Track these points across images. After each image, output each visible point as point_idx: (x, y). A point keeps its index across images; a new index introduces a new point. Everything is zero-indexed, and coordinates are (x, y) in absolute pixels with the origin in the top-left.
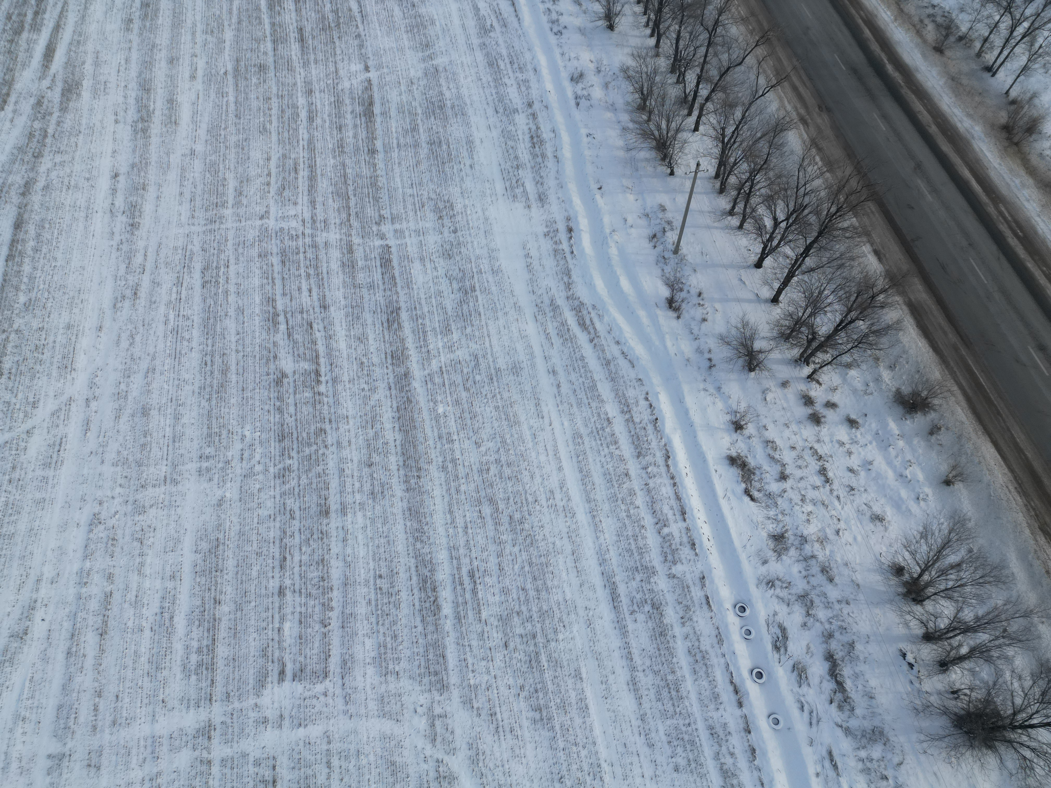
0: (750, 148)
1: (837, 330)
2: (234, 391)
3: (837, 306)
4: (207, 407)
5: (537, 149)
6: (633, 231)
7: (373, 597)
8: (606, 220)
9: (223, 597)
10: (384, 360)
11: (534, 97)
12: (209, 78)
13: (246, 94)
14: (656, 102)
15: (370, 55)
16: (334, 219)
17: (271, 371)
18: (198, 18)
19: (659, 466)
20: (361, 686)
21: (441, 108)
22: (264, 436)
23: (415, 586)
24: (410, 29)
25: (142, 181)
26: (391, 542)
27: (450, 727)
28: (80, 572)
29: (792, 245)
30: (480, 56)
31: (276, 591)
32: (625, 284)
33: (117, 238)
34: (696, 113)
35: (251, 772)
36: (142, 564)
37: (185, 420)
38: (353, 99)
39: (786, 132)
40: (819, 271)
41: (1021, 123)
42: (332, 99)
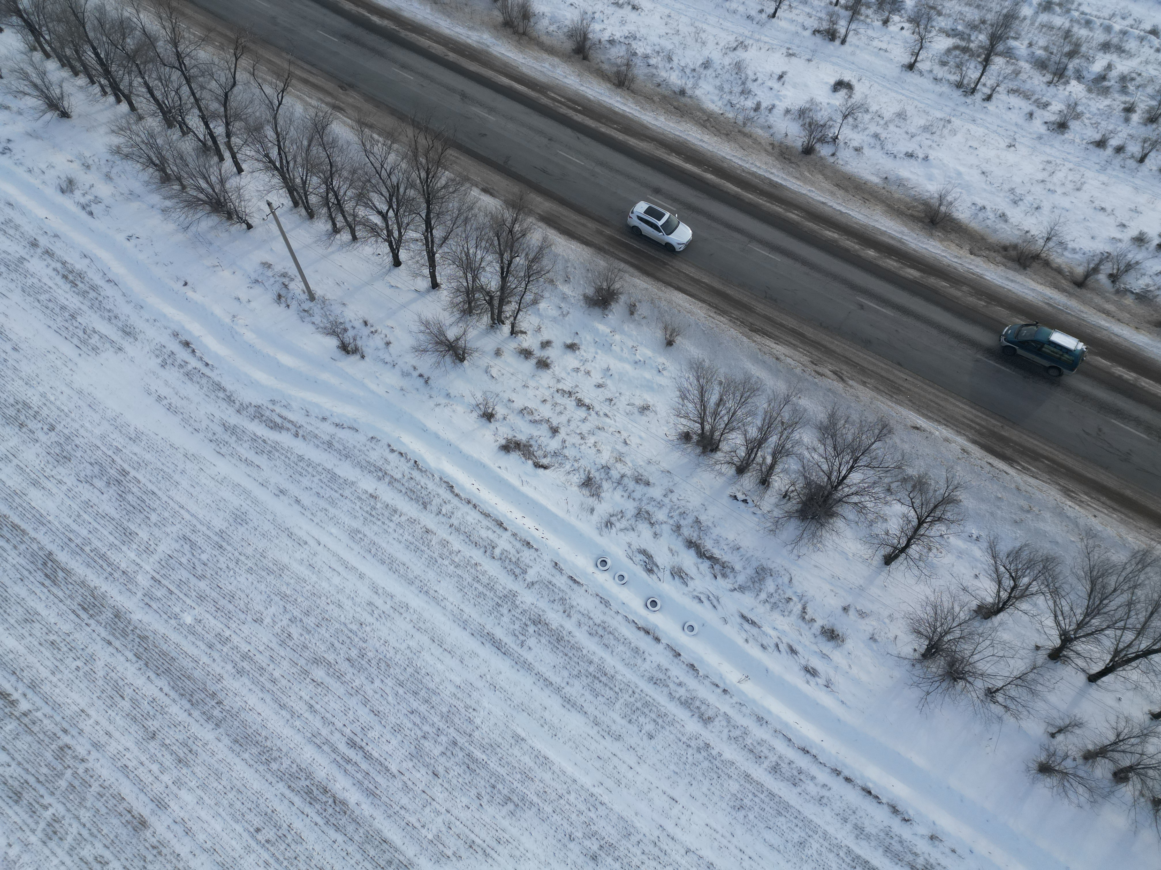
0: (307, 160)
1: (504, 277)
3: (489, 258)
14: (176, 165)
29: (411, 226)
34: (227, 155)
39: (329, 128)
40: (452, 235)
41: (515, 14)
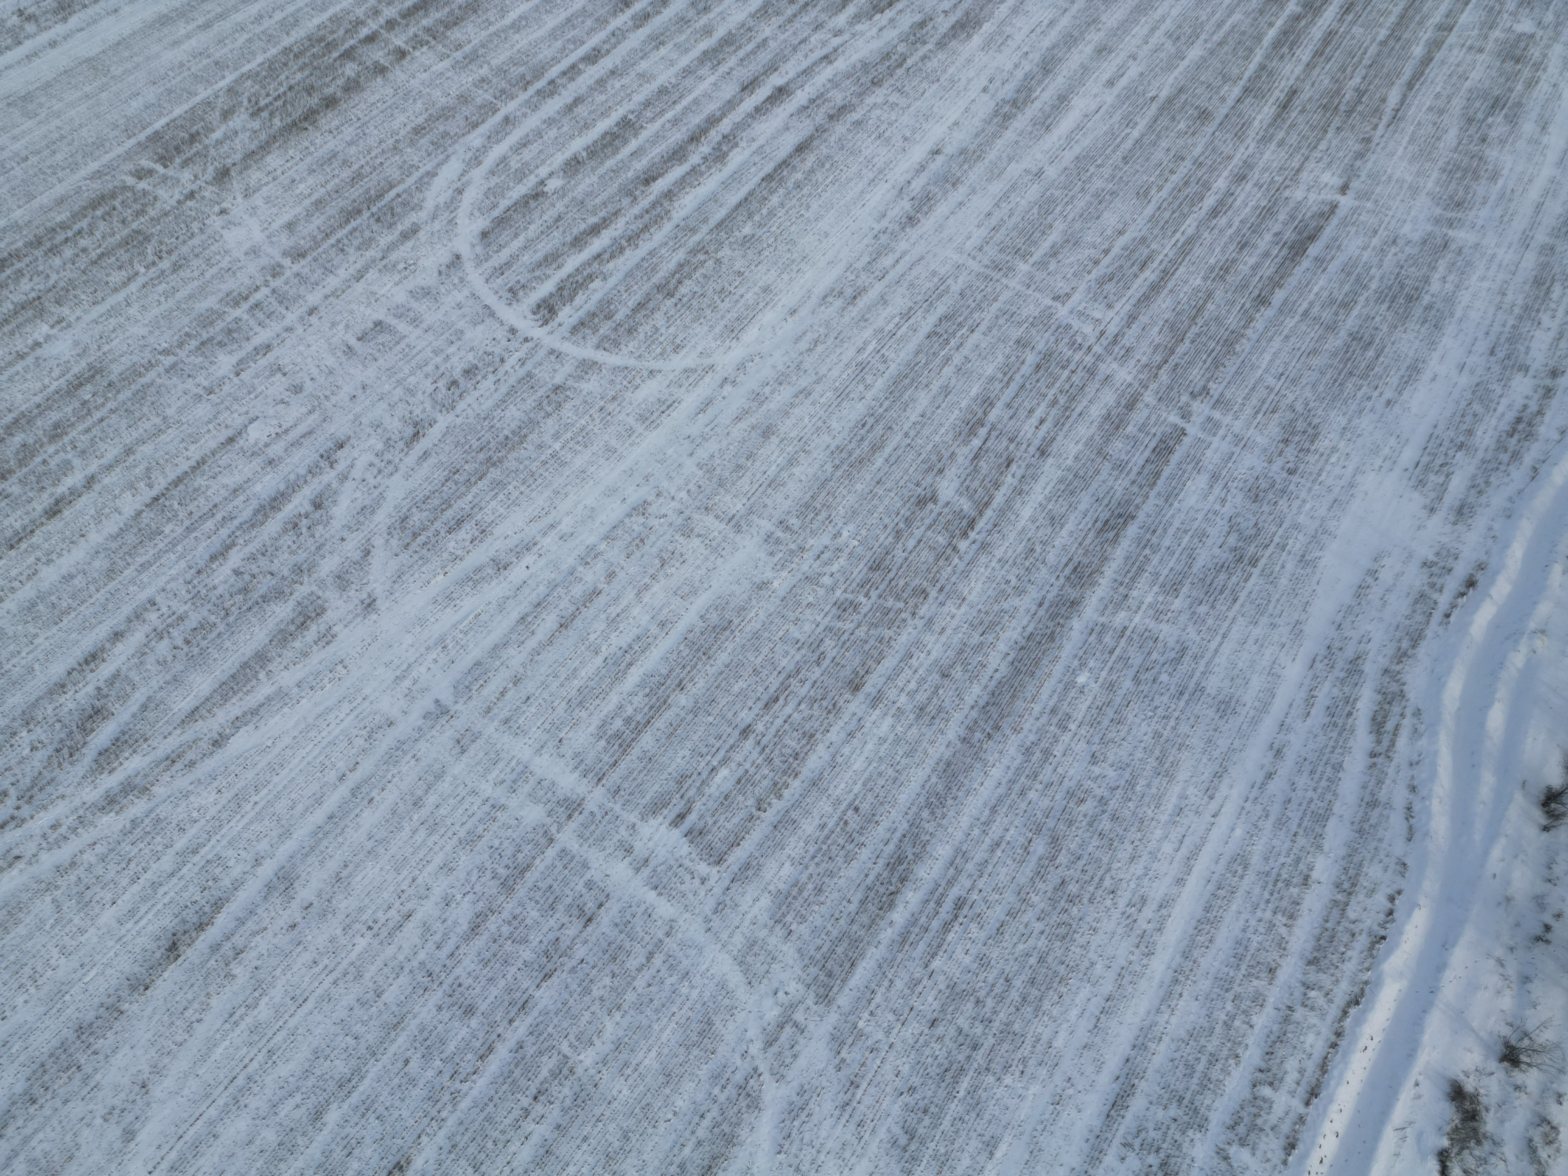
2: (868, 477)
4: (828, 474)
5: (1514, 440)
7: (831, 824)
8: (1544, 609)
9: (689, 686)
10: (1062, 565)
12: (1131, 93)
13: (1159, 136)
15: (1363, 174)
16: (1143, 353)
17: (924, 484)
18: (1175, 12)
19: (1331, 1001)
20: (744, 907)
21: (1410, 299)
22: (859, 550)
23: (885, 855)
24: (1450, 170)
25: (959, 174)
26: (898, 783)
27: (797, 1048)
28: (591, 548)
30: (1530, 261)
31: (742, 726)
32: (1496, 718)
33: (884, 223)
35: (578, 888)
36: (647, 587)
37: (797, 471)
38: (1292, 217)
42: (1264, 203)
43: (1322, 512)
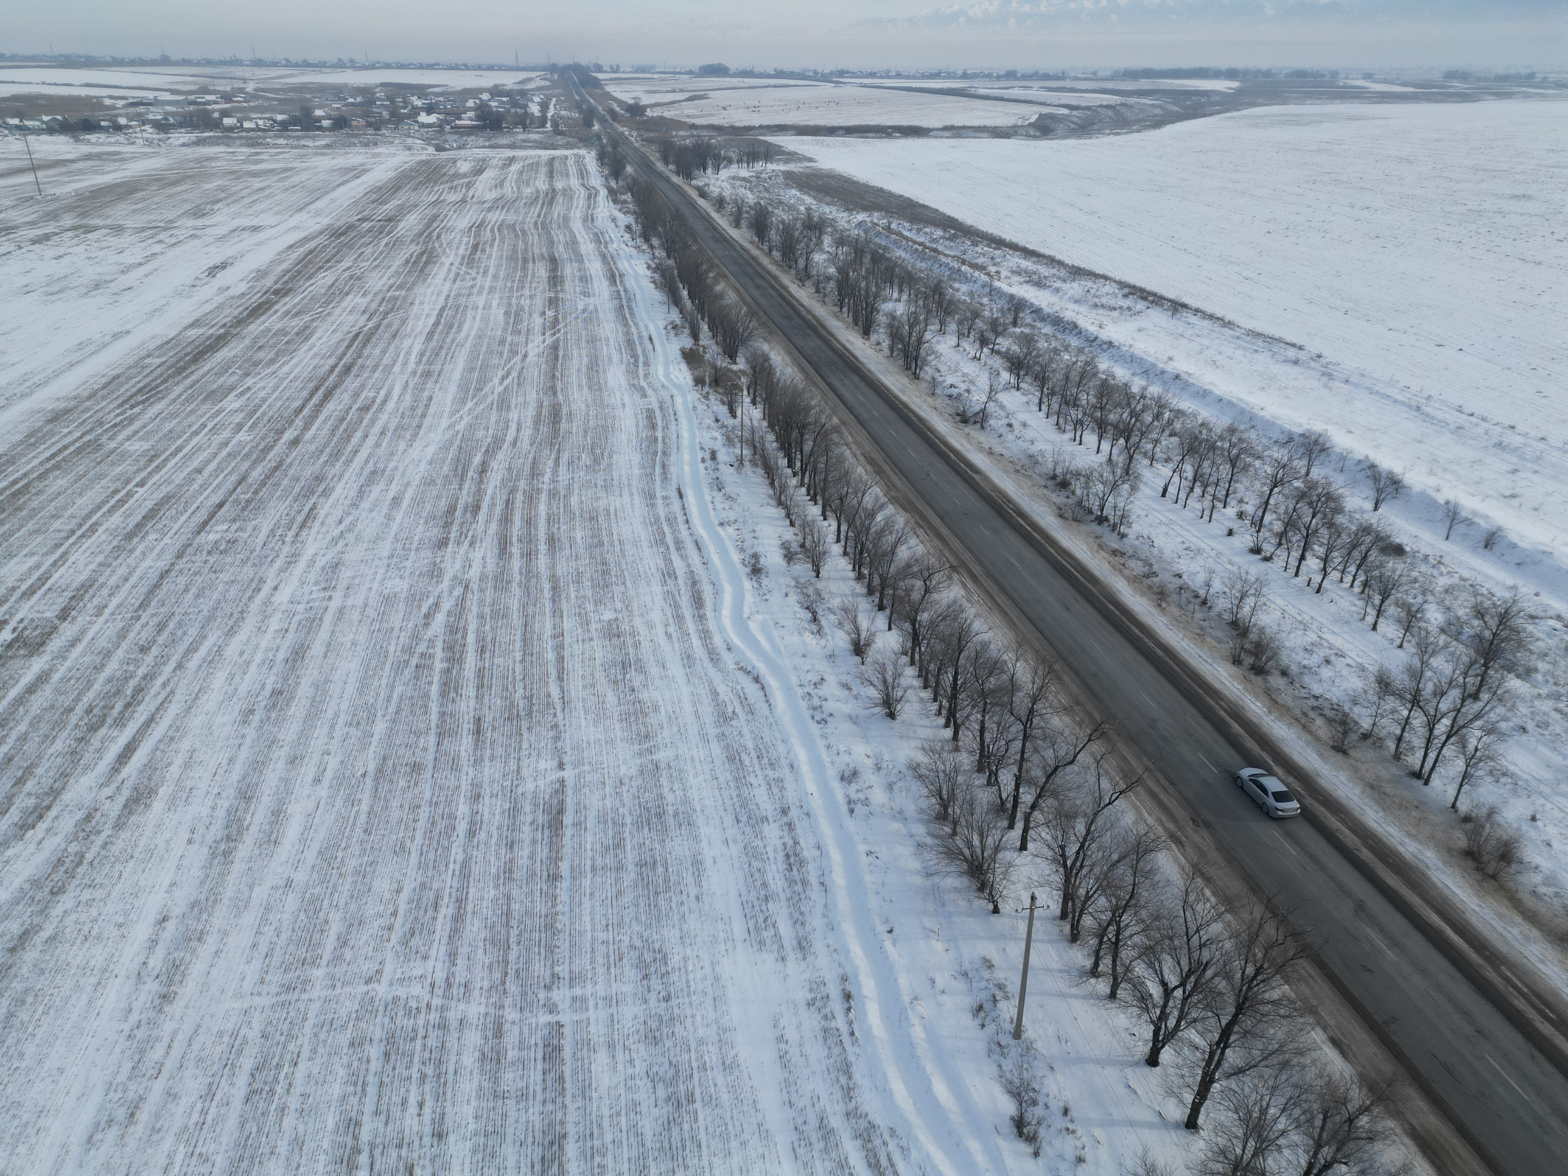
0: (1106, 875)
5: (795, 872)
6: (945, 998)
8: (903, 980)
11: (790, 801)
12: (340, 780)
13: (386, 800)
14: (961, 808)
15: (568, 750)
18: (344, 707)
21: (659, 816)
24: (625, 718)
25: (200, 927)
29: (1199, 1027)
30: (716, 749)
32: (941, 1090)
34: (1019, 825)
38: (536, 805)
39: (1153, 854)
40: (1252, 1072)
41: (1489, 847)
42: (507, 806)
43: (712, 1016)
